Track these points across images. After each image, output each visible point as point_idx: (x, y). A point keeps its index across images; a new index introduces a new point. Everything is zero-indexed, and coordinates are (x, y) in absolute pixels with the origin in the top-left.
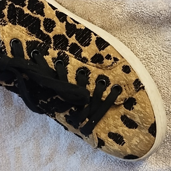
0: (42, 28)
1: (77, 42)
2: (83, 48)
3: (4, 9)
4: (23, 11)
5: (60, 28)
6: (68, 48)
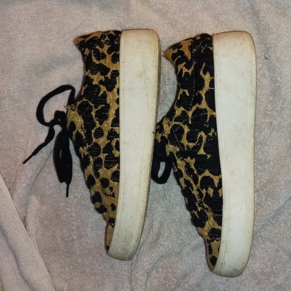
0: (93, 131)
1: (104, 160)
2: (103, 167)
4: (92, 111)
5: (102, 141)
6: (96, 158)
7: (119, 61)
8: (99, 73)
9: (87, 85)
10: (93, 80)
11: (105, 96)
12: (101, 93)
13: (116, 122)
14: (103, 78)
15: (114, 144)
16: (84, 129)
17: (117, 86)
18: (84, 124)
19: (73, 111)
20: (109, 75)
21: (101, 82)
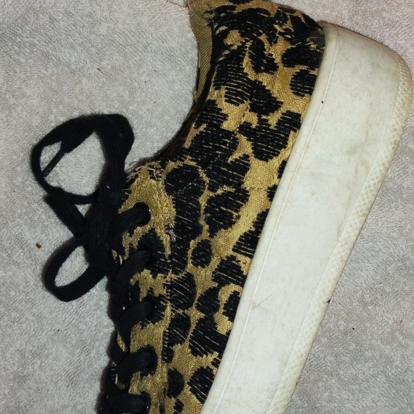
0: (193, 244)
1: (193, 327)
2: (187, 343)
3: (173, 161)
4: (200, 194)
5: (204, 277)
6: (181, 312)
7: (311, 92)
8: (247, 104)
9: (204, 126)
10: (225, 117)
11: (242, 167)
12: (236, 155)
13: (250, 242)
14: (253, 119)
15: (224, 296)
16: (171, 232)
17: (284, 154)
18: (177, 219)
19: (152, 178)
20: (273, 119)
21: (245, 128)
